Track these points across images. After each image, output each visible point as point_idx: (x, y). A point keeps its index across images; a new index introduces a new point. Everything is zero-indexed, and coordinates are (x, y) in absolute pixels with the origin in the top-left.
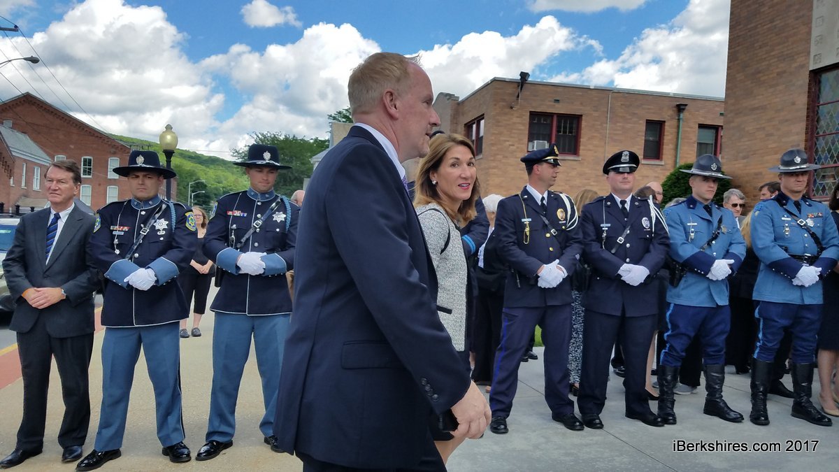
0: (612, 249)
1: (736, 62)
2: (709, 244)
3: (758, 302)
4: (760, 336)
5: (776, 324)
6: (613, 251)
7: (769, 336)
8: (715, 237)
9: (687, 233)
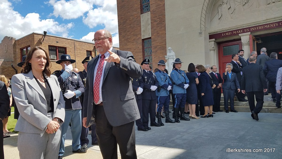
0: (148, 83)
1: (121, 35)
2: (165, 81)
3: (175, 94)
4: (176, 102)
5: (180, 99)
6: (148, 84)
7: (178, 102)
8: (166, 80)
9: (161, 79)
